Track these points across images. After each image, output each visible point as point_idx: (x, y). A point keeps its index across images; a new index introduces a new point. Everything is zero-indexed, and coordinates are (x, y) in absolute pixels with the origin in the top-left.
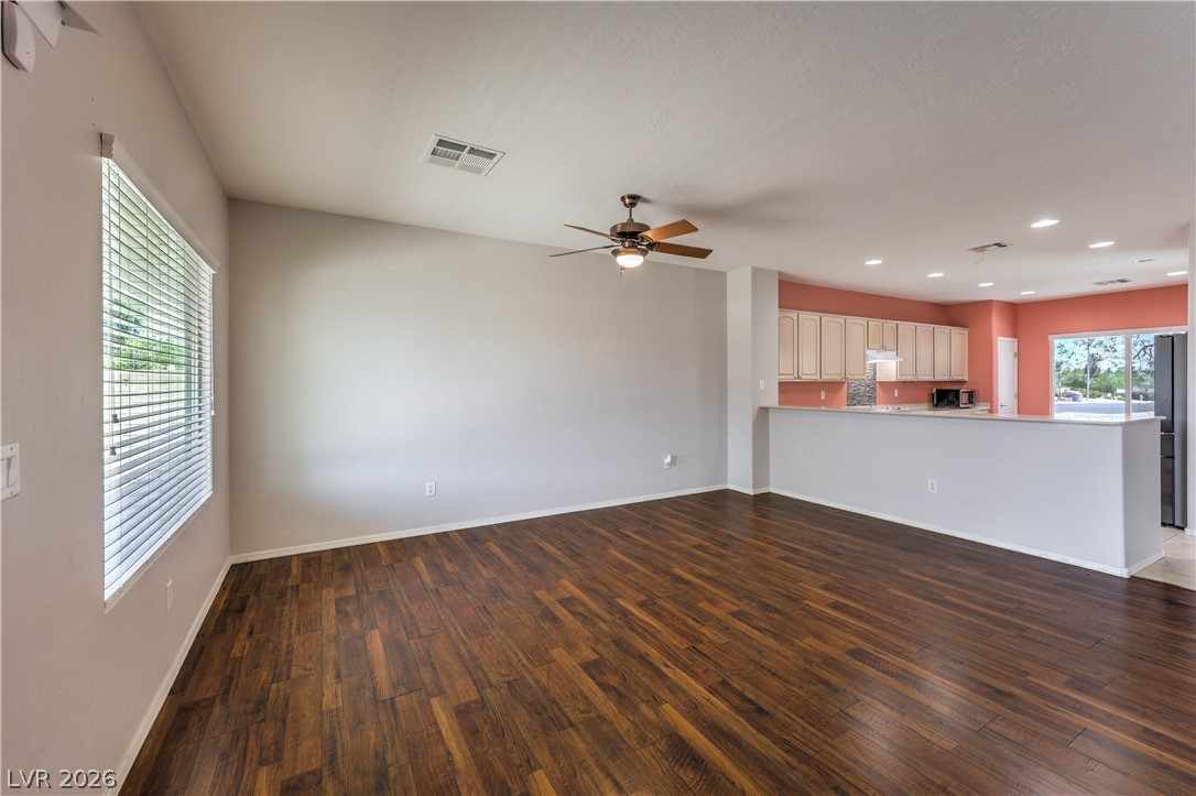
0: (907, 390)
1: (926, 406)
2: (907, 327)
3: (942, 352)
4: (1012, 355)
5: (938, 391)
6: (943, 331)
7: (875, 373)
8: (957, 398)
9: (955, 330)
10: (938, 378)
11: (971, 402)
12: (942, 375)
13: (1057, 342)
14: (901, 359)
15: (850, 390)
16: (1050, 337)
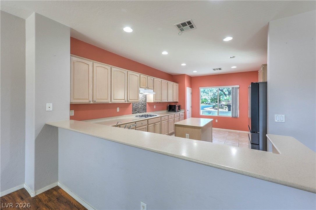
0: (159, 106)
1: (165, 111)
2: (158, 80)
3: (170, 92)
4: (190, 93)
5: (169, 105)
6: (171, 83)
7: (146, 99)
8: (175, 108)
9: (175, 84)
10: (169, 101)
11: (179, 110)
12: (170, 100)
13: (202, 89)
14: (155, 93)
15: (134, 107)
16: (200, 88)
